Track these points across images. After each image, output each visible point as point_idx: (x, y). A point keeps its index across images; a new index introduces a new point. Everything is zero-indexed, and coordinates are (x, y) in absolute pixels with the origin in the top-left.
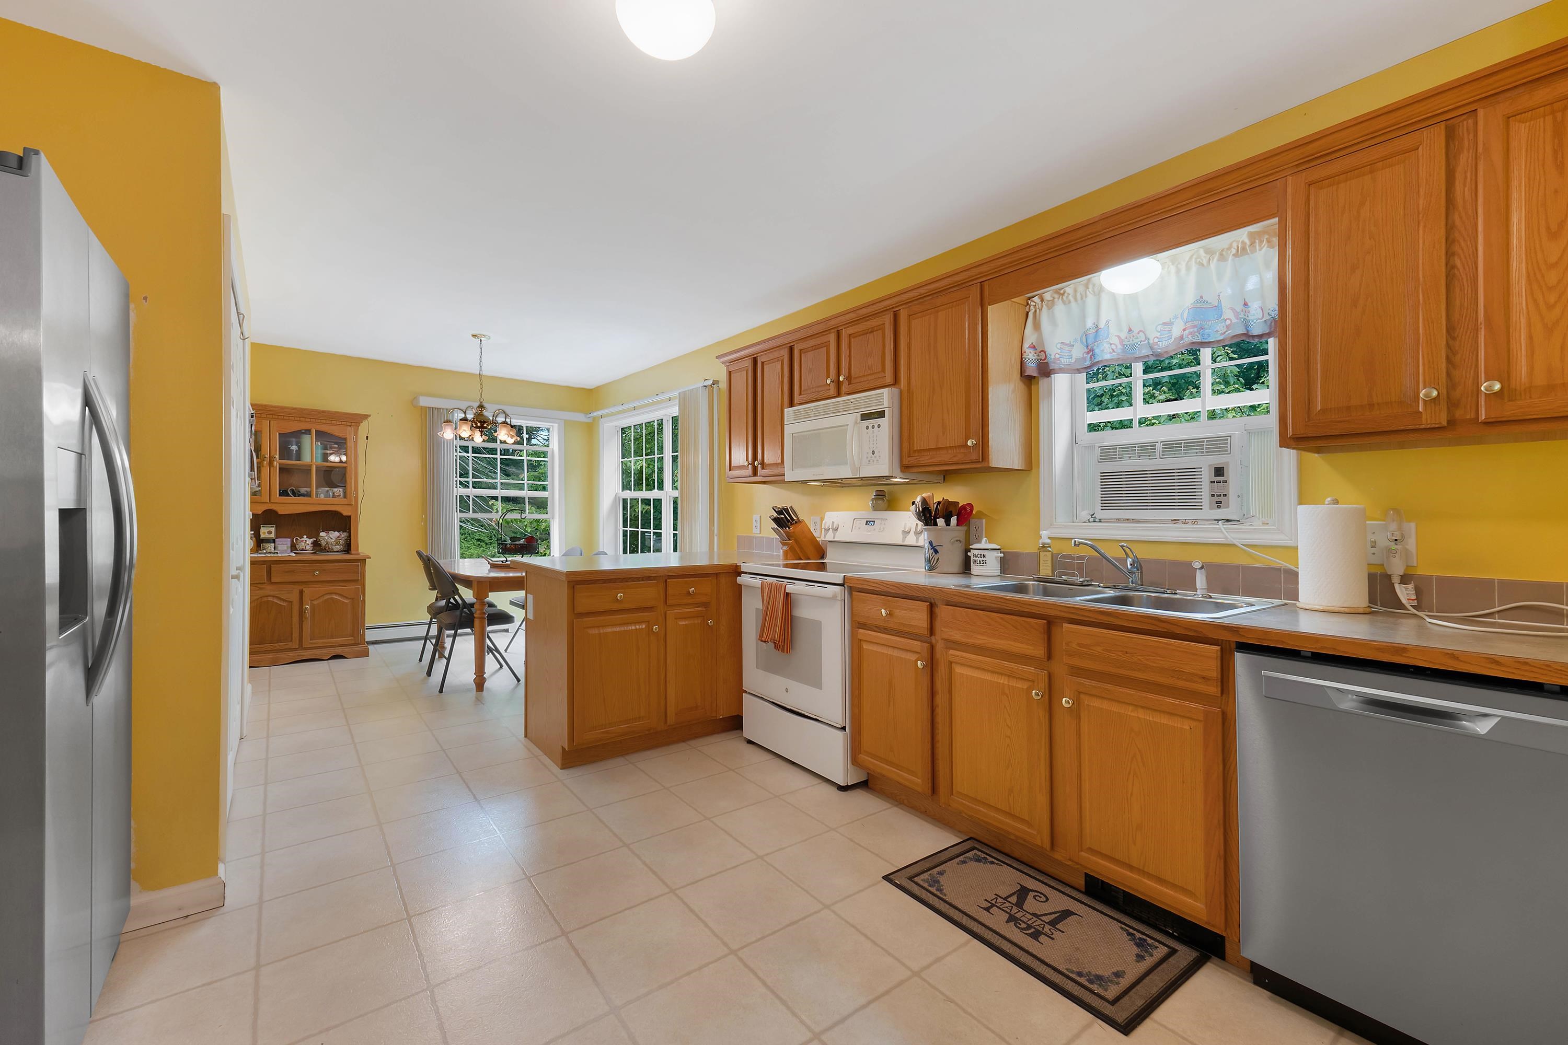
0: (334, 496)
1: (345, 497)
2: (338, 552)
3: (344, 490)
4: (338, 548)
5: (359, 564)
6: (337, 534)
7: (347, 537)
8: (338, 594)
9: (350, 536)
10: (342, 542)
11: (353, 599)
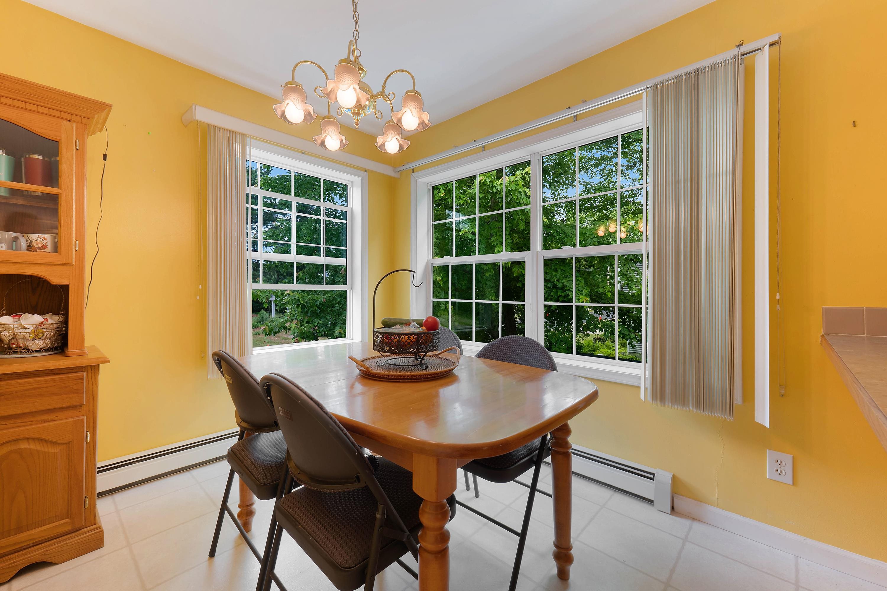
0: (30, 247)
1: (56, 249)
2: (37, 351)
3: (55, 238)
4: (40, 344)
5: (85, 374)
6: (37, 319)
7: (61, 323)
8: (34, 439)
9: (66, 322)
10: (48, 333)
11: (69, 443)
